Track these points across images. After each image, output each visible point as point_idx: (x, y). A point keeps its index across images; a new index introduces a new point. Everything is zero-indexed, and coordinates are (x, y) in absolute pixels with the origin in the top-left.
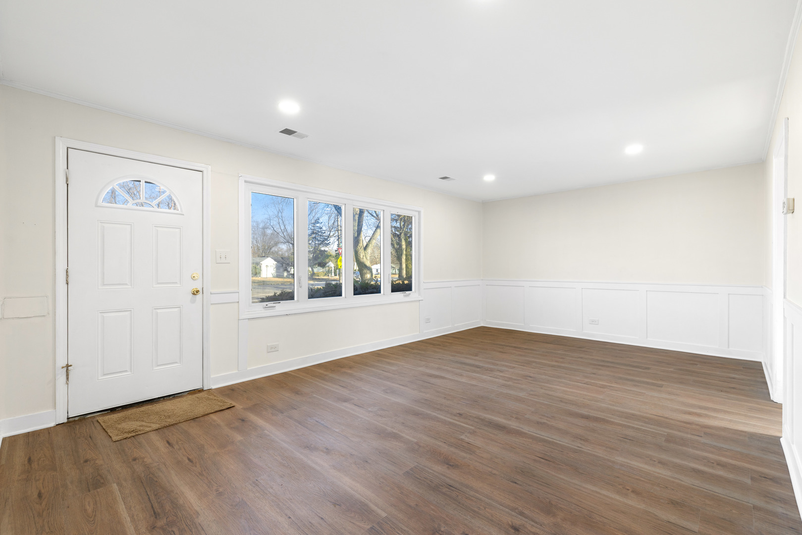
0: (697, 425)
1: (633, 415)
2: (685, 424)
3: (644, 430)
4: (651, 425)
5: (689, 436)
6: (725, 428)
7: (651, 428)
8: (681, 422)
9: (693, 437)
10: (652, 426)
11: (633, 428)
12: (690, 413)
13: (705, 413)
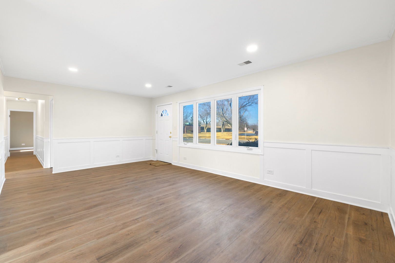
0: (43, 236)
1: (81, 219)
2: (50, 231)
3: (67, 216)
4: (67, 220)
5: (44, 225)
6: (24, 245)
7: (65, 218)
8: (53, 232)
9: (42, 226)
10: (65, 219)
11: (72, 213)
12: (52, 242)
13: (42, 250)
